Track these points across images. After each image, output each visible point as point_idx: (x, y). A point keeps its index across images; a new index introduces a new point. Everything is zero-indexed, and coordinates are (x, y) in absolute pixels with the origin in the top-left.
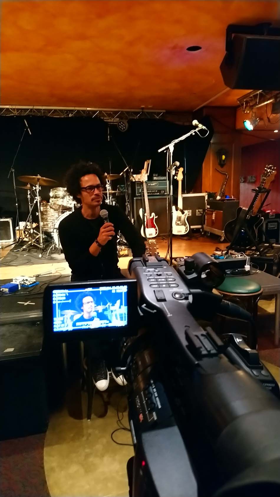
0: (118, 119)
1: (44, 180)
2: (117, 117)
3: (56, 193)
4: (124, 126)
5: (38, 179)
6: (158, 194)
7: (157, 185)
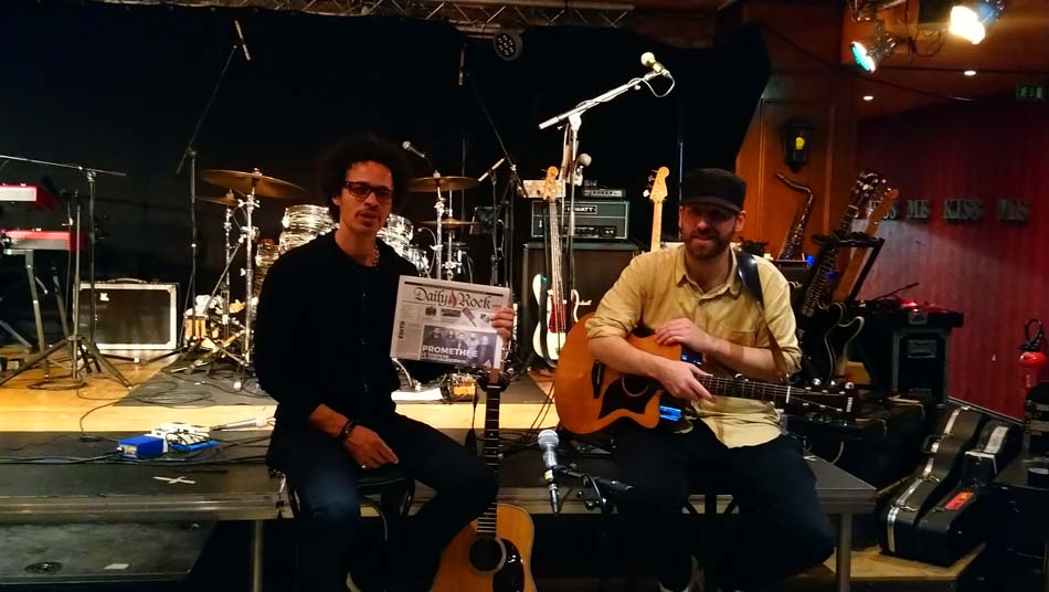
0: (498, 26)
1: (271, 184)
2: (496, 20)
3: (299, 220)
4: (512, 46)
5: (255, 180)
6: (596, 237)
7: (593, 211)
